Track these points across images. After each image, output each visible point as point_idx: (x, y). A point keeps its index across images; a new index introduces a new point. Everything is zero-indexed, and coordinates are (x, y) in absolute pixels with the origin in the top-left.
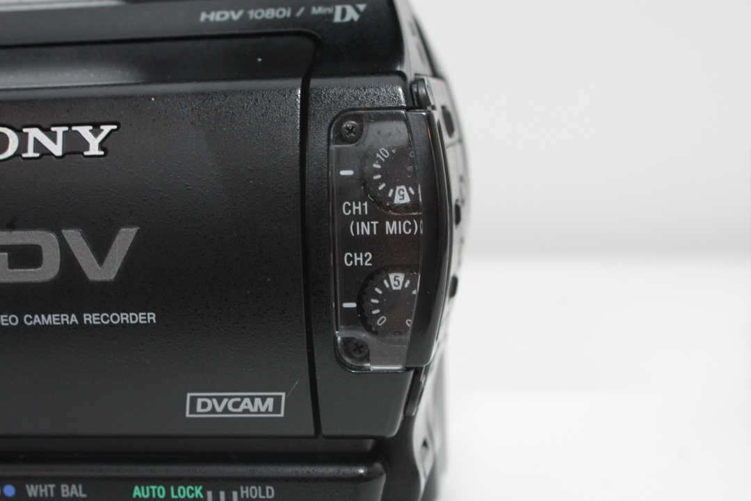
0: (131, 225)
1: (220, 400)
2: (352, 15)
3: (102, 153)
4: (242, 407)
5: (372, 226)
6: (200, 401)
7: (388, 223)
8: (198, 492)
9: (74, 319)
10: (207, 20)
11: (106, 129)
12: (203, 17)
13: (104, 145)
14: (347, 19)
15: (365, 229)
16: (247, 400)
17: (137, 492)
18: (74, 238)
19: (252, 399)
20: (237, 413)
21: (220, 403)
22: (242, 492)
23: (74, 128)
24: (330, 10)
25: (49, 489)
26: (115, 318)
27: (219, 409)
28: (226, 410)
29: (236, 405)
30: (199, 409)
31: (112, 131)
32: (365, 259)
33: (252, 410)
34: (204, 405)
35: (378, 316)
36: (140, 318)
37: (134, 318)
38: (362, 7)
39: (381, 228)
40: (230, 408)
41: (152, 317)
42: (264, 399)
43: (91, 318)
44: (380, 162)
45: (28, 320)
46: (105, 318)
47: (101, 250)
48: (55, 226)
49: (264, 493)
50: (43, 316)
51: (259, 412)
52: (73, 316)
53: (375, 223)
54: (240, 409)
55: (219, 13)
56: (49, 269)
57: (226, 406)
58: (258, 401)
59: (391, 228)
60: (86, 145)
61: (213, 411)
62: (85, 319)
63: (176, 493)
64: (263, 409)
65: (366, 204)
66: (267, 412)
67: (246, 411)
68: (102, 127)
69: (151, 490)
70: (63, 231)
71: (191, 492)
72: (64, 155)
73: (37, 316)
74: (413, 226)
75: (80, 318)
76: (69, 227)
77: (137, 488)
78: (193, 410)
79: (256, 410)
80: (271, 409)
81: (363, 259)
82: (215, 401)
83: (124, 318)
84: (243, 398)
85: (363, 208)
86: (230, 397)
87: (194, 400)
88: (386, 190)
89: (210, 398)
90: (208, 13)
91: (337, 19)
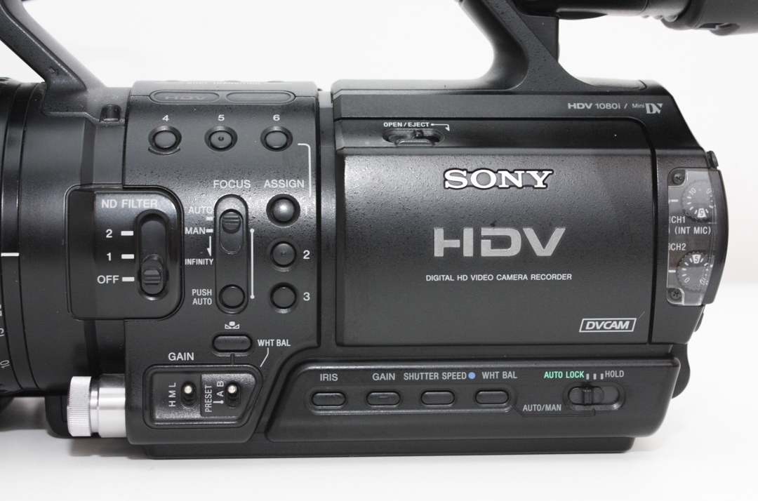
0: (562, 226)
1: (600, 322)
2: (656, 110)
3: (545, 186)
4: (612, 326)
5: (687, 229)
6: (589, 323)
7: (695, 228)
8: (581, 374)
9: (526, 277)
10: (572, 108)
11: (546, 173)
12: (570, 106)
13: (545, 182)
14: (654, 112)
15: (683, 230)
16: (615, 323)
17: (547, 375)
18: (530, 233)
19: (618, 322)
20: (608, 330)
21: (599, 324)
22: (606, 374)
23: (528, 172)
24: (643, 106)
25: (495, 374)
26: (549, 277)
27: (598, 327)
28: (602, 328)
29: (608, 325)
30: (587, 328)
31: (549, 174)
32: (682, 247)
33: (616, 328)
34: (591, 325)
35: (686, 277)
36: (563, 277)
37: (559, 277)
38: (661, 105)
39: (691, 230)
40: (605, 327)
41: (570, 276)
42: (624, 322)
43: (535, 277)
44: (691, 196)
45: (499, 277)
46: (543, 277)
47: (544, 240)
48: (519, 226)
49: (618, 374)
50: (508, 276)
51: (620, 329)
52: (525, 275)
53: (688, 228)
54: (610, 328)
55: (578, 104)
56: (514, 249)
57: (603, 326)
58: (621, 323)
59: (697, 230)
60: (536, 182)
61: (595, 329)
62: (532, 277)
63: (569, 375)
64: (622, 328)
65: (684, 218)
66: (624, 329)
67: (613, 329)
68: (544, 172)
69: (554, 374)
70: (524, 229)
71: (577, 374)
72: (523, 187)
73: (504, 275)
74: (708, 230)
75: (529, 277)
76: (526, 227)
77: (547, 373)
78: (584, 329)
79: (619, 328)
80: (627, 328)
81: (681, 247)
82: (597, 323)
83: (554, 277)
84: (613, 321)
85: (682, 219)
86: (606, 321)
87: (586, 322)
88: (694, 210)
89: (595, 321)
90: (572, 104)
91: (648, 112)
